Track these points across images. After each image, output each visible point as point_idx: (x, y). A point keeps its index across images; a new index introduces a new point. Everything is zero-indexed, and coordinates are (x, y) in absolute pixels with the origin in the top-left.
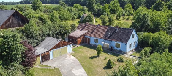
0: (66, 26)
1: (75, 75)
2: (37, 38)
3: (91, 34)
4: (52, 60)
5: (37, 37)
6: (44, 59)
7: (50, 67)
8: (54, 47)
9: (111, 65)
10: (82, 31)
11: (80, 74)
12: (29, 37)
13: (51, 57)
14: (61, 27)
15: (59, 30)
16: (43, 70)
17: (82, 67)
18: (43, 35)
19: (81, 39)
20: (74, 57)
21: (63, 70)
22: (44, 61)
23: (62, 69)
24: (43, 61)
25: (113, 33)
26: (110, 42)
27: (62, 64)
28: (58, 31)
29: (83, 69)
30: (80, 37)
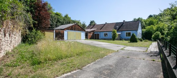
2: (52, 20)
3: (101, 29)
6: (58, 37)
8: (69, 27)
10: (91, 29)
18: (58, 21)
19: (92, 34)
25: (122, 26)
26: (121, 32)
30: (90, 32)
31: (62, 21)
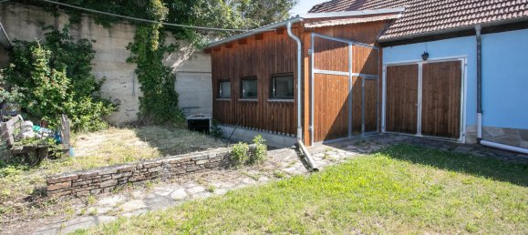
19: (352, 74)
30: (330, 43)
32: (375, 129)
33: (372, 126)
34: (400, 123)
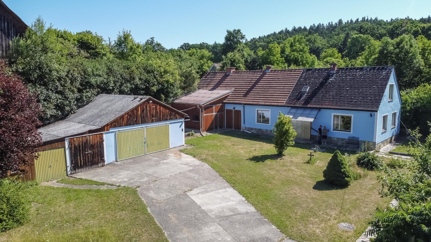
0: (166, 72)
1: (203, 208)
2: (60, 88)
3: (245, 95)
4: (114, 165)
5: (63, 86)
6: (80, 160)
7: (103, 184)
8: (122, 117)
9: (344, 173)
10: (215, 91)
11: (224, 204)
12: (30, 81)
13: (109, 155)
14: (148, 72)
15: (140, 79)
16: (72, 194)
17: (226, 184)
18: (86, 85)
19: (214, 114)
20: (194, 157)
21: (152, 194)
22: (81, 167)
23: (148, 189)
24: (76, 166)
25: (322, 84)
26: (315, 112)
27: (148, 175)
28: (137, 81)
29: (231, 191)
30: (208, 107)
31: (99, 79)
32: (223, 127)
33: (221, 127)
34: (229, 126)
